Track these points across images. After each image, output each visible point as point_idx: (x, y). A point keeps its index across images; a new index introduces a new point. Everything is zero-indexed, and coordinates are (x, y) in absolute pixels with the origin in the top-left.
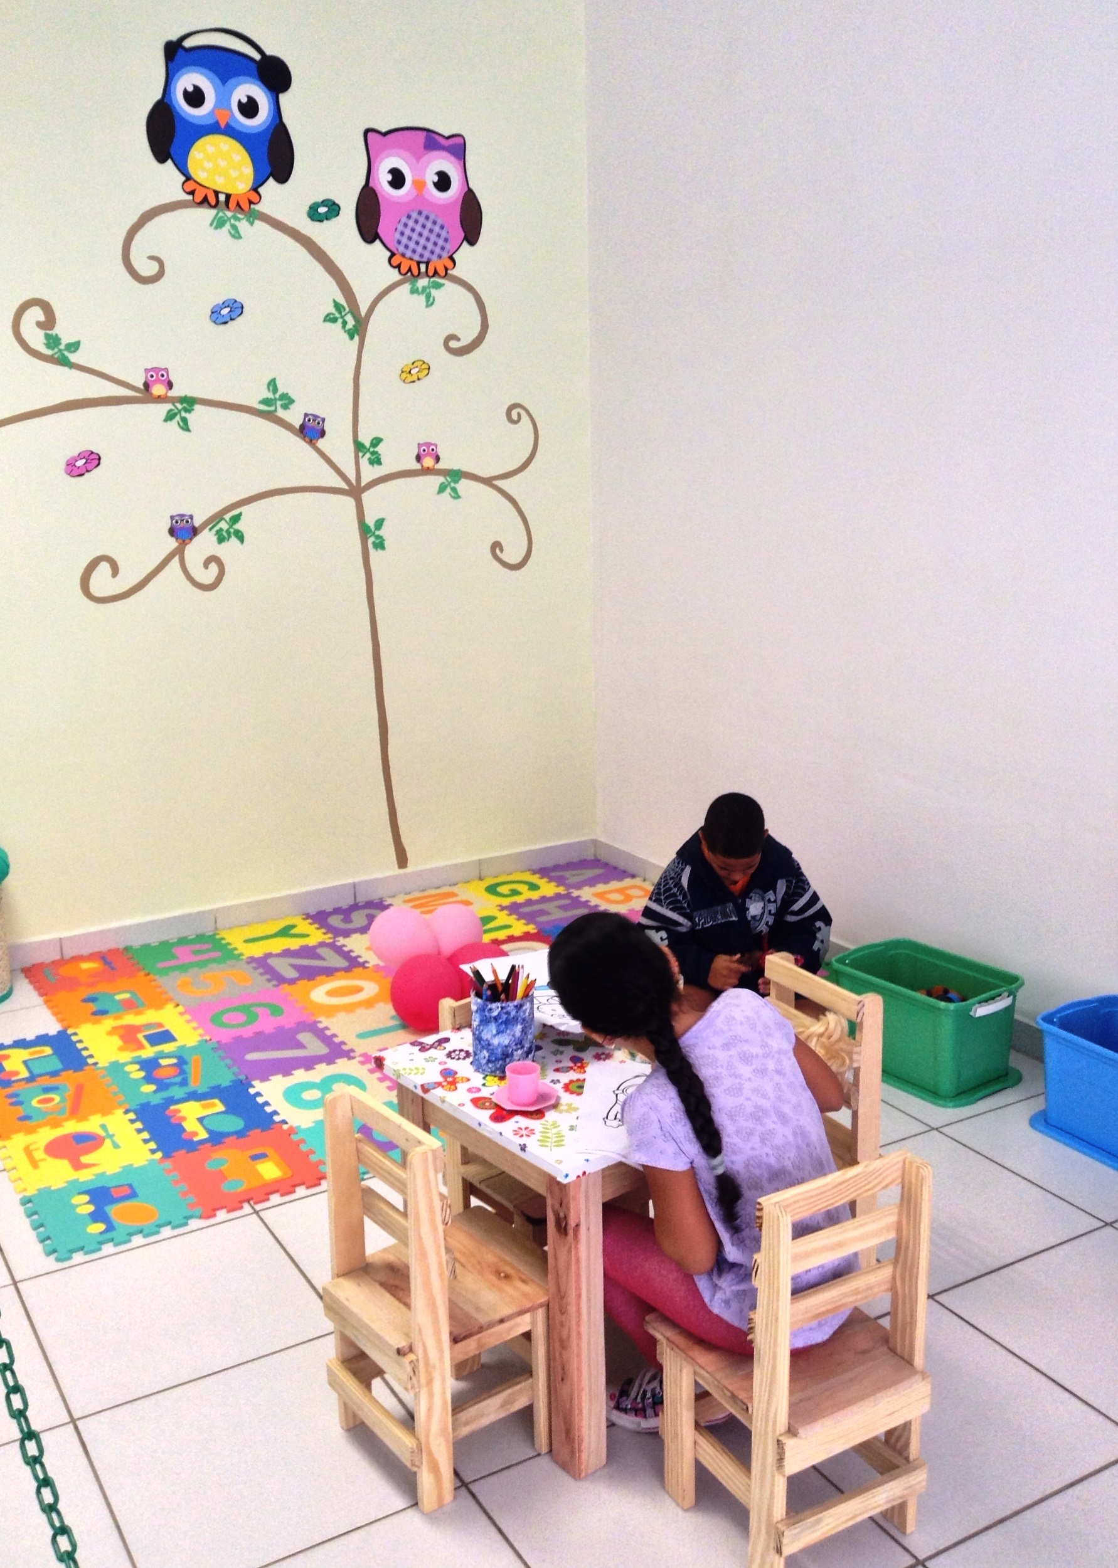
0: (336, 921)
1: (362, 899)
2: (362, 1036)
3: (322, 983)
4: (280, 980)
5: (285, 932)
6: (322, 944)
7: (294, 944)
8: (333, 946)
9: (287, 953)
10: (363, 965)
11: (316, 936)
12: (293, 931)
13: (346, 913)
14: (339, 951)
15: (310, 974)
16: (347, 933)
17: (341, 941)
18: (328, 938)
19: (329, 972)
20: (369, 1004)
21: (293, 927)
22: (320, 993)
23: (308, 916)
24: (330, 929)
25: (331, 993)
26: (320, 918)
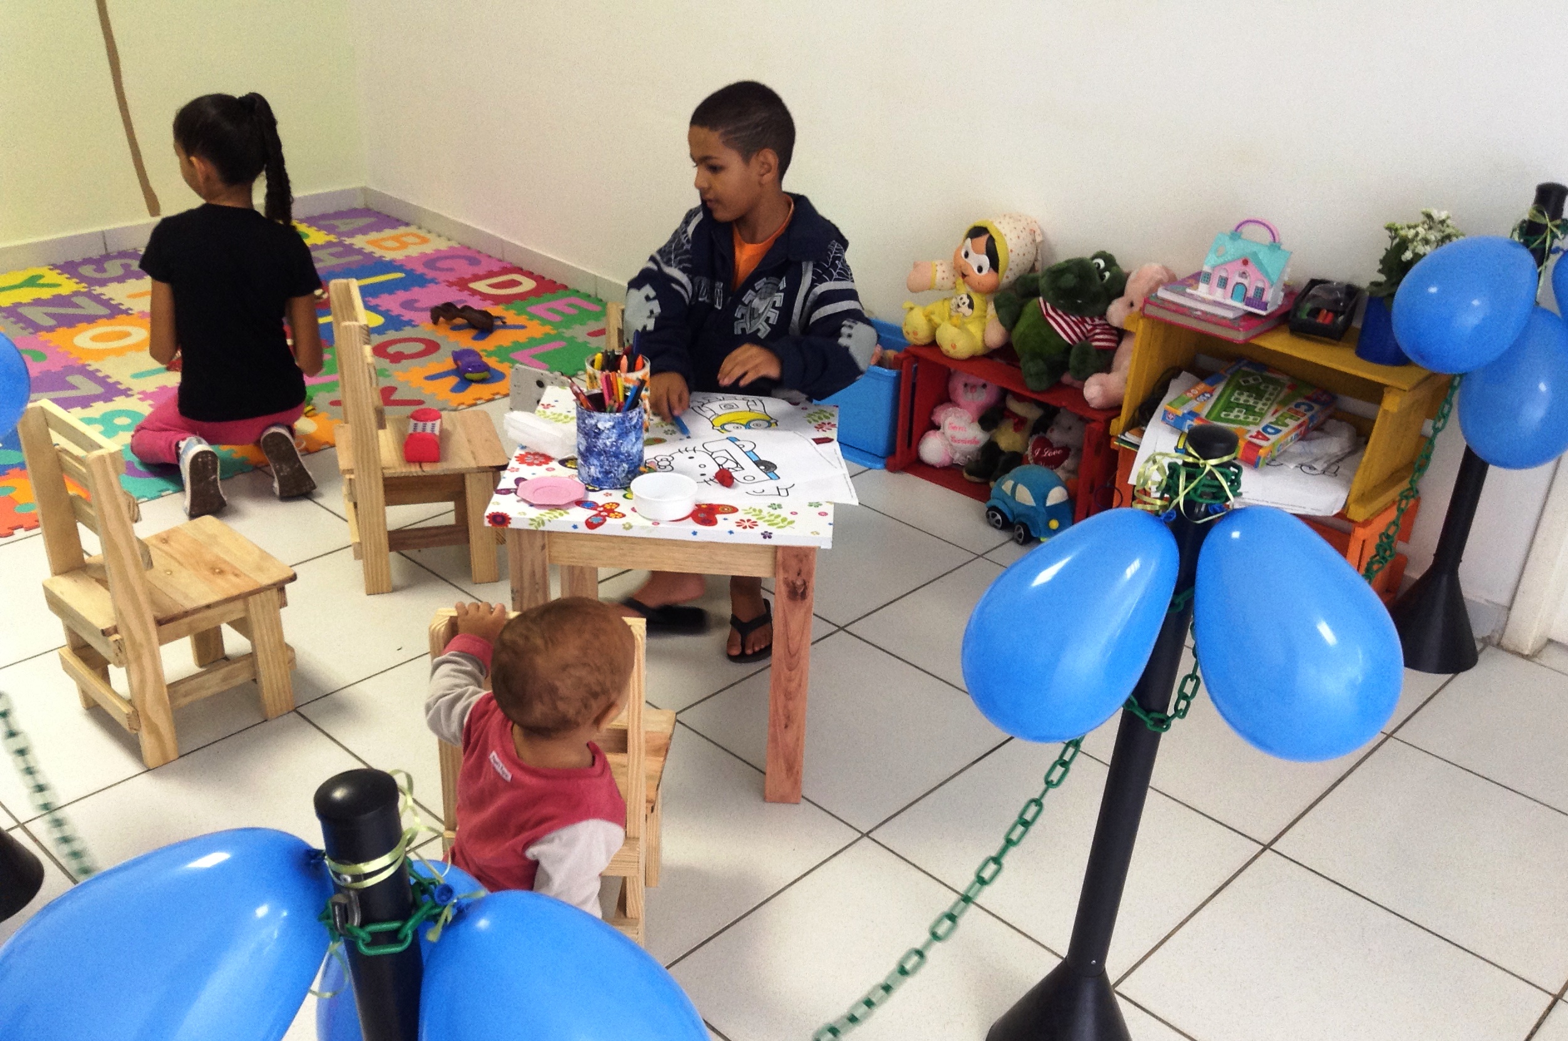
0: (88, 271)
1: (113, 249)
2: (136, 376)
3: (85, 330)
4: (37, 328)
5: (32, 282)
6: (76, 293)
7: (46, 294)
8: (89, 295)
9: (38, 302)
10: (126, 312)
11: (68, 286)
12: (41, 281)
13: (99, 263)
14: (98, 299)
15: (70, 322)
16: (103, 283)
17: (98, 290)
18: (82, 287)
19: (91, 319)
20: (137, 347)
21: (41, 277)
22: (84, 339)
23: (55, 267)
24: (82, 279)
25: (94, 339)
26: (69, 268)
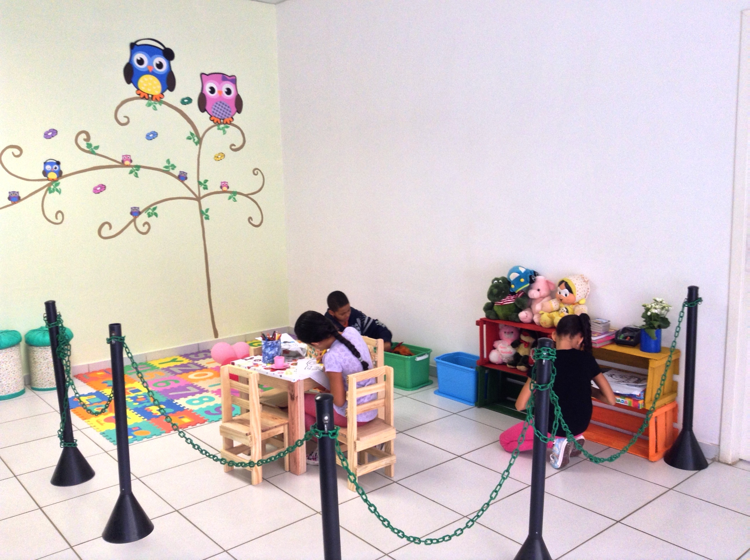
0: (193, 356)
1: (201, 350)
2: (210, 386)
3: (192, 373)
4: (176, 374)
5: (174, 360)
6: (189, 363)
7: (179, 364)
8: (193, 364)
9: (176, 366)
10: (206, 368)
11: (186, 361)
12: (177, 360)
13: (196, 354)
14: (196, 365)
15: (187, 371)
16: (198, 360)
17: (196, 362)
18: (191, 361)
19: (194, 371)
20: (211, 378)
21: (177, 359)
22: (192, 376)
23: (181, 356)
24: (191, 359)
25: (196, 376)
26: (186, 356)
